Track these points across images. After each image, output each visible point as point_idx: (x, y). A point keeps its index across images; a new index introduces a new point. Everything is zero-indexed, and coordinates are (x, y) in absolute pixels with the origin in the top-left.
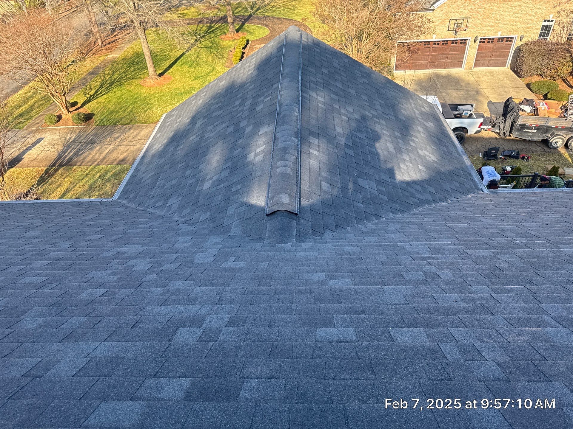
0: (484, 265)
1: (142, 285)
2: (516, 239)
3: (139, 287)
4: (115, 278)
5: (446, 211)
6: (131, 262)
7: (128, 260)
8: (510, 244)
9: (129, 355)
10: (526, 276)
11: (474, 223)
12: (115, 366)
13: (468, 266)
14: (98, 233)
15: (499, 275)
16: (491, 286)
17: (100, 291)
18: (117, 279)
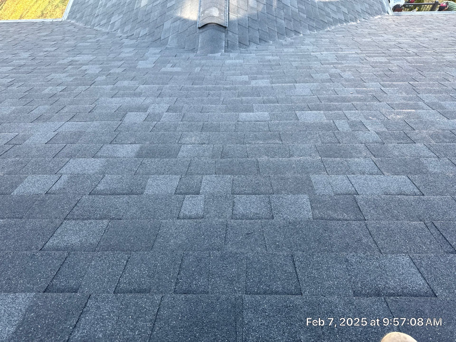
0: (379, 68)
1: (95, 83)
2: (409, 49)
3: (92, 85)
4: (72, 79)
5: (355, 29)
6: (84, 68)
7: (81, 66)
8: (403, 53)
9: (89, 130)
10: (411, 76)
11: (377, 38)
12: (78, 137)
13: (366, 69)
14: (53, 46)
15: (390, 75)
16: (382, 83)
17: (60, 88)
18: (74, 79)
